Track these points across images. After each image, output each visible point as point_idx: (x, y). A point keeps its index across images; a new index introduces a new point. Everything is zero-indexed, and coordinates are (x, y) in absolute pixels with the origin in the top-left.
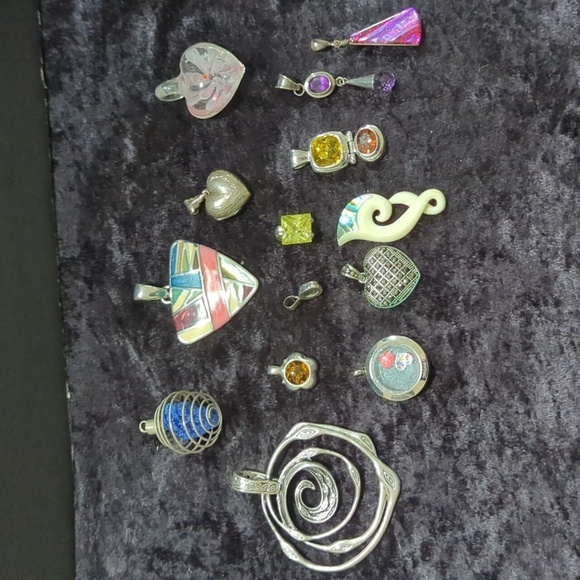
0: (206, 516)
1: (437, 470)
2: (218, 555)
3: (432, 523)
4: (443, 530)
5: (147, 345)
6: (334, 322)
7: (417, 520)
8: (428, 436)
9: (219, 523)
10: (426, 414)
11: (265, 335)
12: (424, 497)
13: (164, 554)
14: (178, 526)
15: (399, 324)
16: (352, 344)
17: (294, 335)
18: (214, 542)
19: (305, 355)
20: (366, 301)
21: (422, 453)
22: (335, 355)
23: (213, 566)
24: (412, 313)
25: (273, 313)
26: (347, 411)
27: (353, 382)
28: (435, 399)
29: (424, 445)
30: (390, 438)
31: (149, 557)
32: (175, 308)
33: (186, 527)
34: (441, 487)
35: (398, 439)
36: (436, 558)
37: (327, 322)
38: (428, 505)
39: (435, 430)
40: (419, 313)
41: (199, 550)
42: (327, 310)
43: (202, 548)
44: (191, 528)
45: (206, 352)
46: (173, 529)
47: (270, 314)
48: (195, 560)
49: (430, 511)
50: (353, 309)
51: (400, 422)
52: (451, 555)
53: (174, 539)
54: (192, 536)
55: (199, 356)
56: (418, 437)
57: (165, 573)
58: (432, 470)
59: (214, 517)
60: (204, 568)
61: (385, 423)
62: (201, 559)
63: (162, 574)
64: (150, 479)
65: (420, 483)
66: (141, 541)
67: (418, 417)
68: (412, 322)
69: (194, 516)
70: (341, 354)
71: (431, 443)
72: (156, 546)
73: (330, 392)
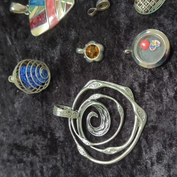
0: (40, 128)
1: (170, 110)
2: (45, 150)
3: (165, 141)
4: (171, 145)
5: (16, 37)
6: (115, 23)
7: (155, 139)
8: (166, 90)
9: (47, 133)
10: (166, 77)
11: (76, 31)
12: (160, 126)
13: (18, 147)
14: (26, 133)
15: (153, 23)
16: (125, 36)
17: (92, 31)
18: (43, 143)
19: (97, 42)
20: (135, 11)
21: (162, 100)
22: (115, 42)
23: (42, 155)
24: (162, 17)
25: (82, 19)
26: (119, 74)
27: (124, 58)
28: (172, 68)
29: (163, 95)
30: (143, 90)
31: (11, 148)
32: (31, 17)
33: (30, 134)
34: (171, 120)
35: (147, 91)
36: (165, 162)
37: (111, 23)
38: (163, 130)
39: (170, 87)
40: (166, 17)
41: (36, 146)
42: (112, 16)
43: (38, 145)
44: (32, 134)
45: (45, 41)
46: (23, 134)
47: (80, 19)
48: (33, 151)
49: (164, 134)
50: (127, 15)
51: (150, 81)
52: (174, 161)
53: (24, 139)
54: (33, 139)
55: (41, 42)
56: (160, 90)
57: (19, 156)
58: (166, 110)
59: (44, 129)
60: (37, 156)
61: (141, 82)
62: (37, 151)
63: (17, 157)
64: (13, 107)
65: (159, 118)
66: (8, 139)
67: (161, 78)
68: (162, 22)
69: (34, 128)
70: (118, 42)
71: (168, 94)
72: (15, 142)
73: (110, 63)
